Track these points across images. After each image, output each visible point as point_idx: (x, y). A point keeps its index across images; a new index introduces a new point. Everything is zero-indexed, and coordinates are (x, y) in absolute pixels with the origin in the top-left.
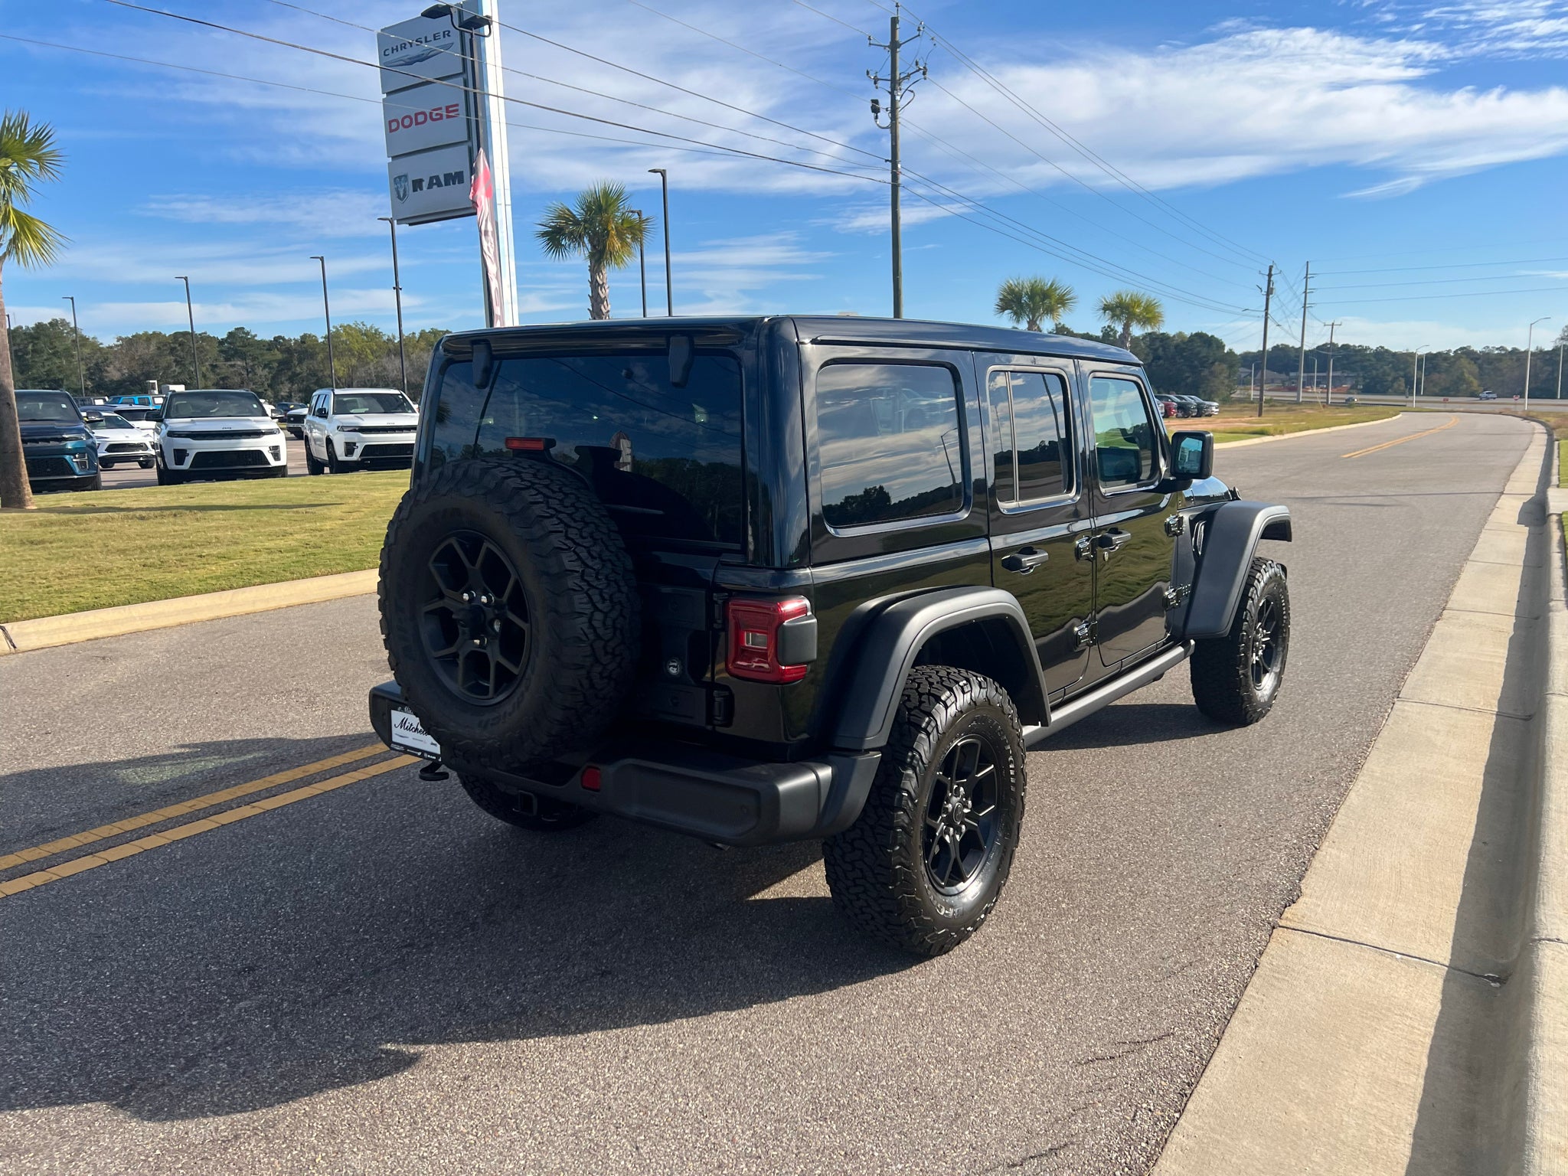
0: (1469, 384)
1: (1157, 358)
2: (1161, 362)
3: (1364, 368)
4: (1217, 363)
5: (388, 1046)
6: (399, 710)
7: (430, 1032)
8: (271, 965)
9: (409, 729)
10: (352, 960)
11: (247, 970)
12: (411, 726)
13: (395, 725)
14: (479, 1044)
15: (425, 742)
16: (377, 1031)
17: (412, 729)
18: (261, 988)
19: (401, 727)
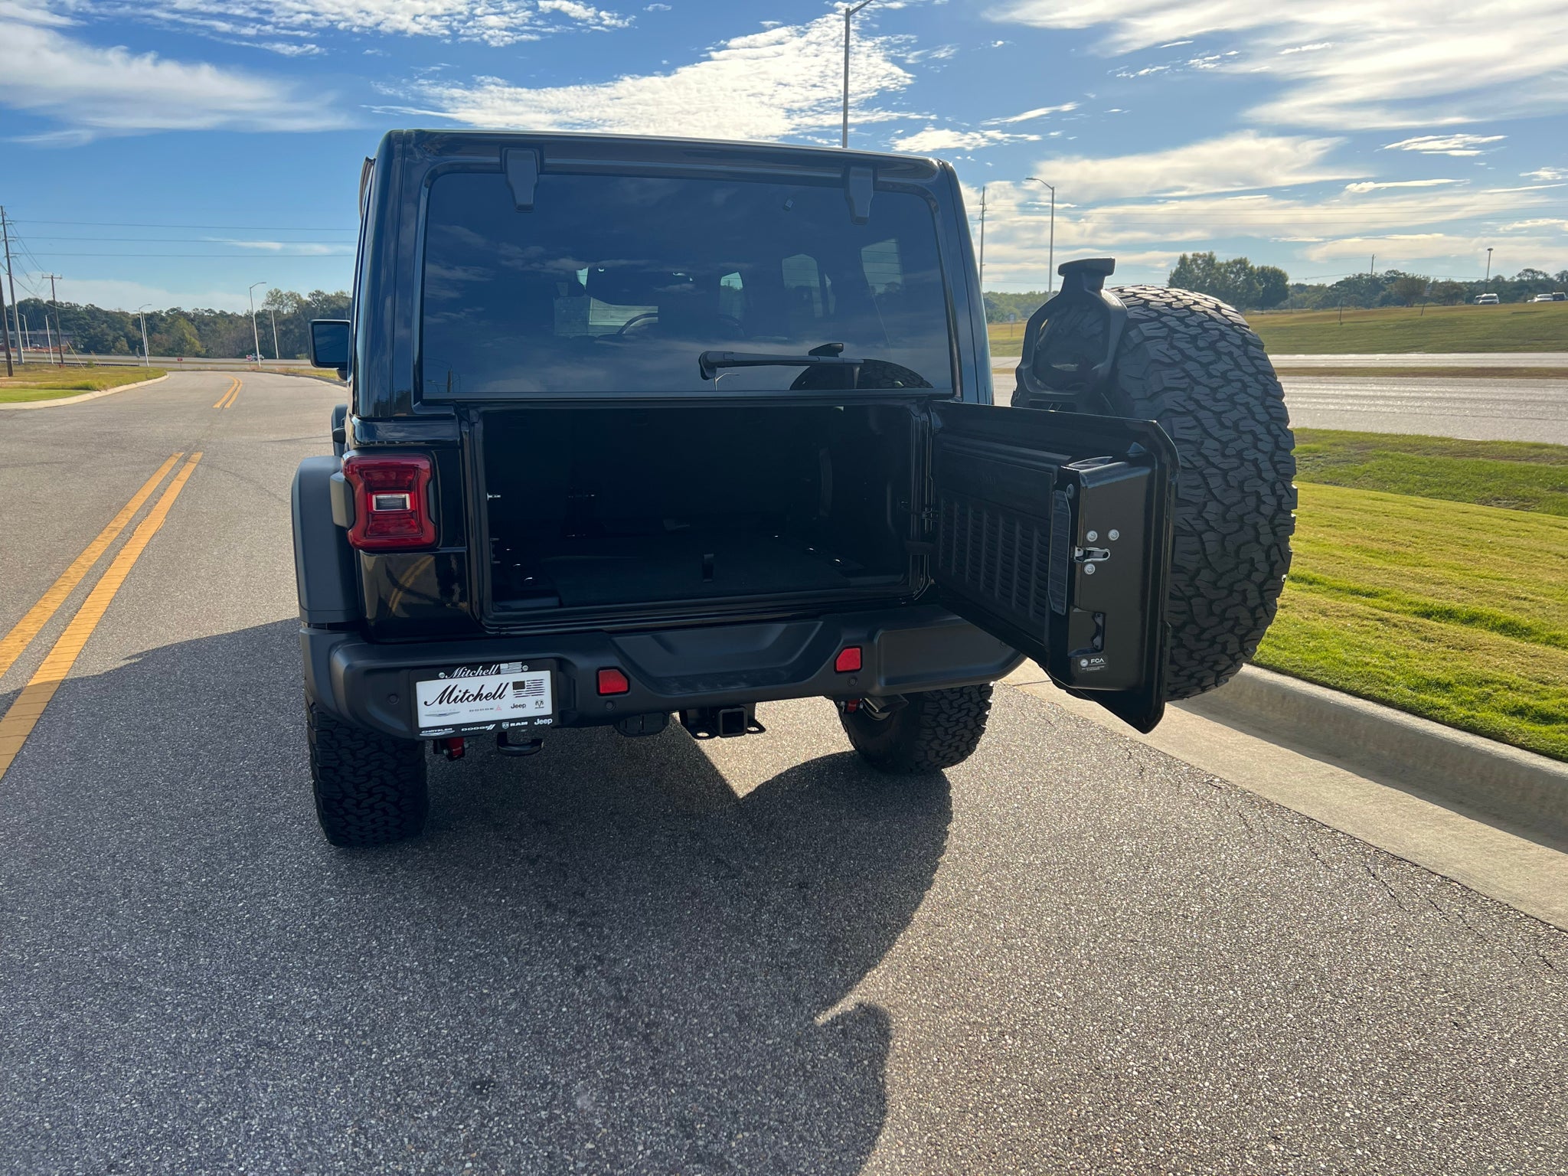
0: (192, 345)
3: (79, 327)
5: (821, 1020)
6: (439, 678)
7: (817, 992)
8: (493, 1067)
9: (461, 699)
10: (564, 1009)
11: (481, 1087)
12: (465, 693)
13: (426, 703)
14: (875, 972)
15: (499, 709)
16: (777, 1022)
17: (467, 699)
18: (553, 1083)
19: (440, 702)
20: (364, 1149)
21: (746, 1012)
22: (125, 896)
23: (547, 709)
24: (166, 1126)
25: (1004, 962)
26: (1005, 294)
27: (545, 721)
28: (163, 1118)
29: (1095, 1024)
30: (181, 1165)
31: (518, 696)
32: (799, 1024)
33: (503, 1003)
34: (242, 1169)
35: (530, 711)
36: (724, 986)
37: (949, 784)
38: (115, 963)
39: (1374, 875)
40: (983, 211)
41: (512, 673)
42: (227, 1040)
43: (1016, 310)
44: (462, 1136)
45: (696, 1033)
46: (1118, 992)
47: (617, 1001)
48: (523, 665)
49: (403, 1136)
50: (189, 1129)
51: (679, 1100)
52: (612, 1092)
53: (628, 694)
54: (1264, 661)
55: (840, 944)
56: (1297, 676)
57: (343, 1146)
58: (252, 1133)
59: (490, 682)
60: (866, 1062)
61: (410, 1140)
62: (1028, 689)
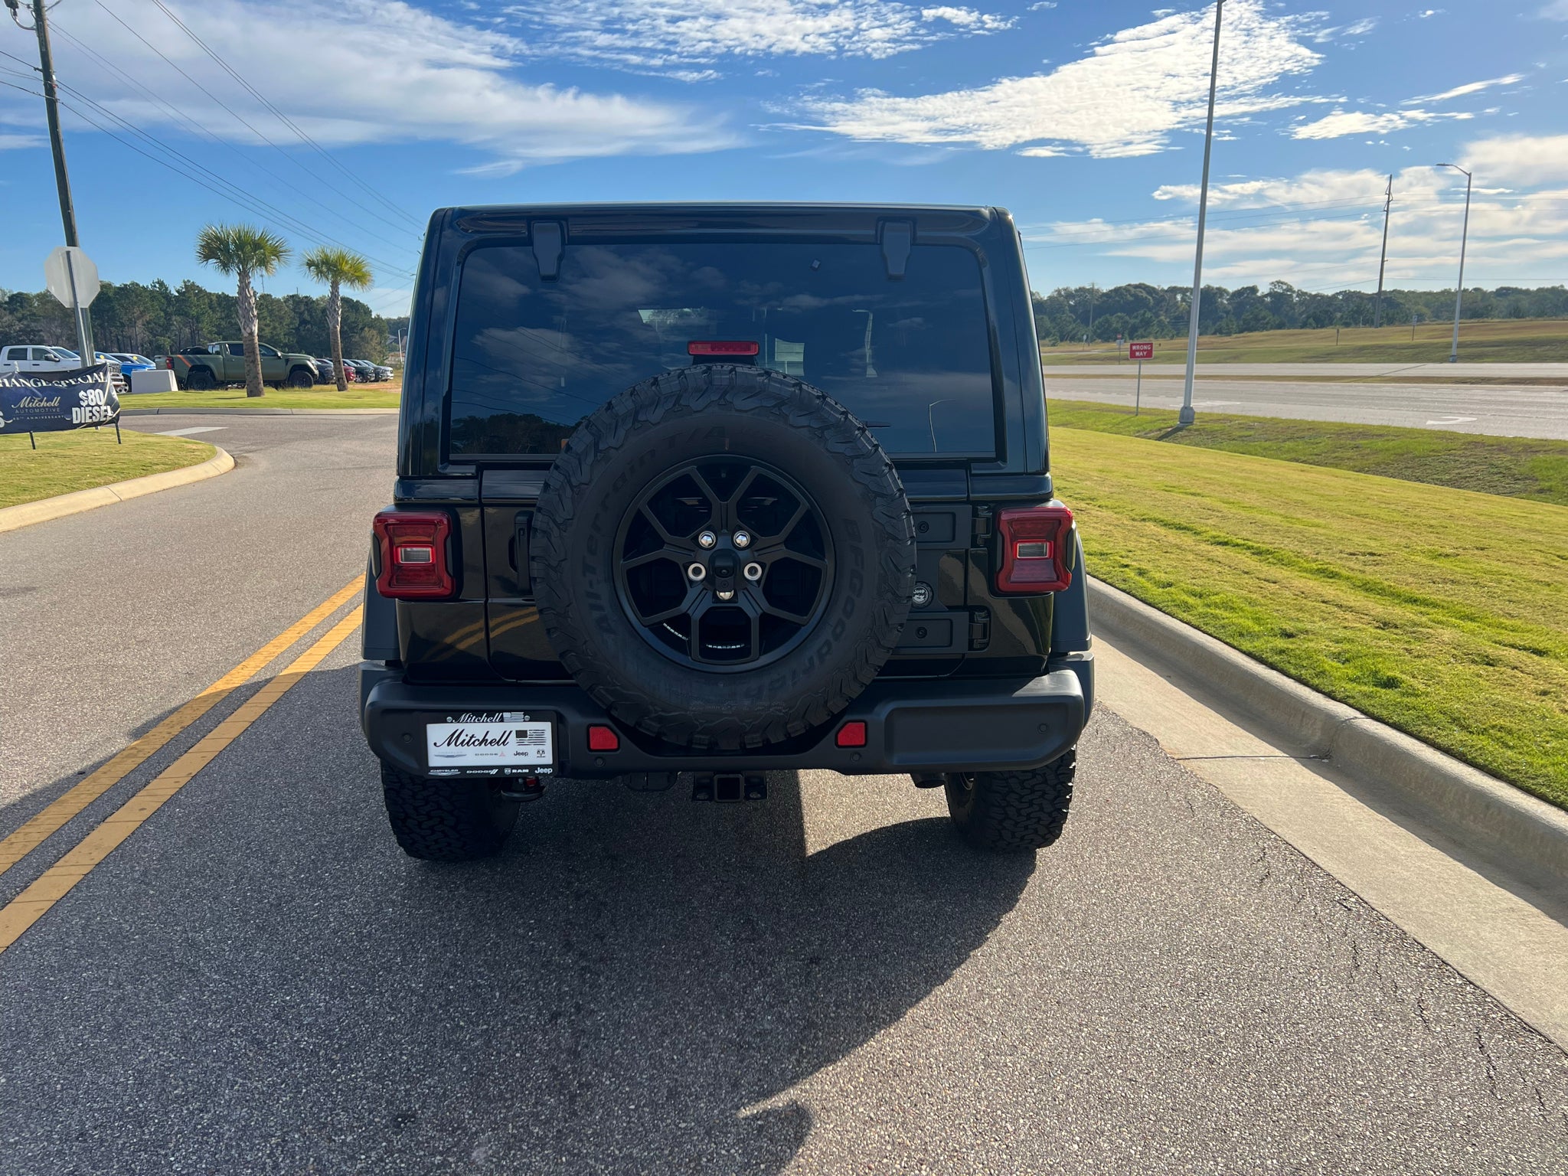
1: (303, 322)
2: (309, 326)
4: (366, 329)
5: (745, 1112)
6: (446, 722)
7: (760, 1080)
8: (424, 1102)
9: (468, 743)
10: (518, 1055)
11: (403, 1120)
12: (471, 738)
13: (435, 744)
14: (830, 1068)
15: (502, 755)
16: (702, 1105)
17: (473, 743)
18: (465, 1129)
19: (449, 744)
20: (274, 1161)
21: (680, 1089)
22: (236, 883)
23: (548, 759)
24: (141, 1105)
25: (972, 1080)
26: (1413, 292)
27: (546, 771)
28: (142, 1097)
29: (1029, 1170)
30: (131, 1145)
31: (520, 744)
32: (722, 1112)
33: (470, 1038)
34: (172, 1159)
35: (532, 759)
36: (675, 1057)
37: (1034, 866)
38: (192, 944)
39: (1481, 1047)
40: (1389, 202)
41: (514, 722)
42: (231, 1033)
43: (1425, 310)
44: (359, 1166)
45: (620, 1101)
46: (1078, 1139)
47: (568, 1055)
48: (525, 715)
49: (311, 1156)
50: (156, 1112)
51: (564, 1170)
52: (510, 1149)
53: (618, 752)
54: (1480, 761)
55: (813, 1031)
56: (1513, 783)
57: (260, 1154)
58: (200, 1127)
59: (494, 729)
60: (762, 1166)
61: (315, 1161)
62: (1193, 765)
